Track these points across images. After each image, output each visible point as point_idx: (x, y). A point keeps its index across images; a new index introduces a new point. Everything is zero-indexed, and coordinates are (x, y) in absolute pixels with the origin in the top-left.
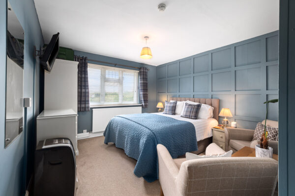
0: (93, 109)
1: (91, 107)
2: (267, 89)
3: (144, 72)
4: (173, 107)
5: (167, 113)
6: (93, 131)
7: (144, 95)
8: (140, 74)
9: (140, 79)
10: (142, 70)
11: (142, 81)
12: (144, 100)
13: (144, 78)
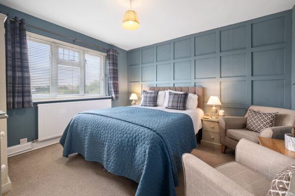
0: (39, 105)
1: (34, 101)
2: (252, 75)
3: (113, 55)
4: (154, 97)
5: (147, 104)
6: (40, 139)
7: (114, 84)
8: (108, 57)
9: (108, 65)
10: (111, 53)
11: (111, 67)
12: (115, 91)
13: (113, 63)
